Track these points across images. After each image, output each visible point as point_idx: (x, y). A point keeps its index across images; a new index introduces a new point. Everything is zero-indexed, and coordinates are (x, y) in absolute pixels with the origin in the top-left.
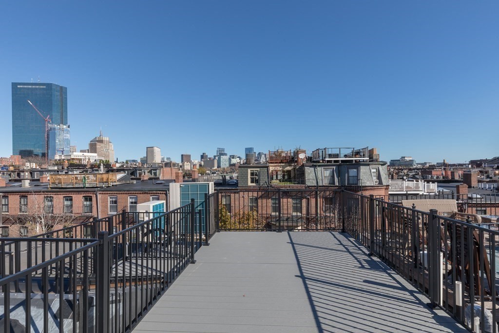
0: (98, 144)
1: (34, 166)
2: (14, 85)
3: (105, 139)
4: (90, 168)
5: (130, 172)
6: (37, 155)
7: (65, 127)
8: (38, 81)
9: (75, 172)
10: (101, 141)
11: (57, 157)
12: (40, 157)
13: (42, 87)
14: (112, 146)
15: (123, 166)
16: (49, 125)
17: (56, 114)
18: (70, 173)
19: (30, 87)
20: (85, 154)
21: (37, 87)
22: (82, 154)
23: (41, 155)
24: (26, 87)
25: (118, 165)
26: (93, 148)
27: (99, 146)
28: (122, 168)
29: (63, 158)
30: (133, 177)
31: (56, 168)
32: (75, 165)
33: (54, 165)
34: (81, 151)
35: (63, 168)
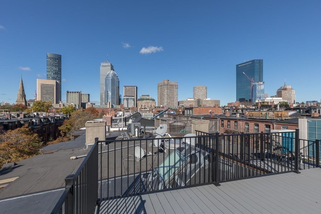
0: (283, 91)
1: (243, 106)
2: (237, 66)
3: (289, 87)
4: (274, 107)
5: (305, 110)
6: (247, 101)
7: (261, 83)
8: (248, 60)
9: (264, 110)
10: (285, 89)
11: (257, 101)
12: (248, 102)
13: (249, 63)
14: (294, 92)
15: (299, 106)
16: (253, 83)
17: (257, 77)
18: (261, 110)
19: (244, 65)
20: (274, 98)
21: (247, 64)
22: (271, 98)
23: (249, 100)
24: (242, 65)
25: (295, 105)
26: (279, 94)
27: (283, 92)
28: (298, 107)
29: (260, 101)
30: (308, 114)
31: (254, 108)
32: (265, 106)
33: (253, 106)
34: (271, 97)
35: (258, 108)
